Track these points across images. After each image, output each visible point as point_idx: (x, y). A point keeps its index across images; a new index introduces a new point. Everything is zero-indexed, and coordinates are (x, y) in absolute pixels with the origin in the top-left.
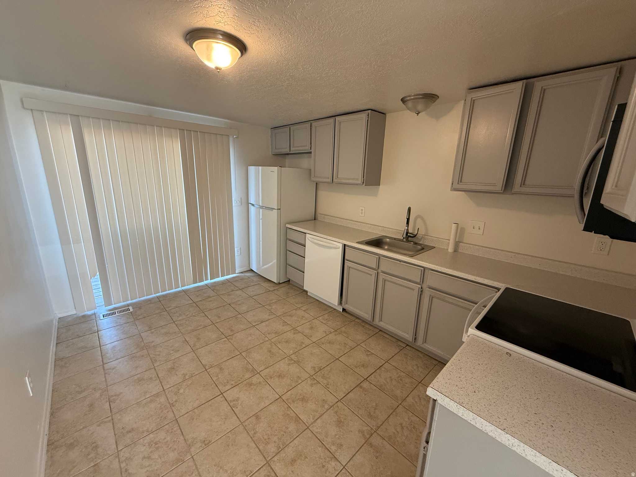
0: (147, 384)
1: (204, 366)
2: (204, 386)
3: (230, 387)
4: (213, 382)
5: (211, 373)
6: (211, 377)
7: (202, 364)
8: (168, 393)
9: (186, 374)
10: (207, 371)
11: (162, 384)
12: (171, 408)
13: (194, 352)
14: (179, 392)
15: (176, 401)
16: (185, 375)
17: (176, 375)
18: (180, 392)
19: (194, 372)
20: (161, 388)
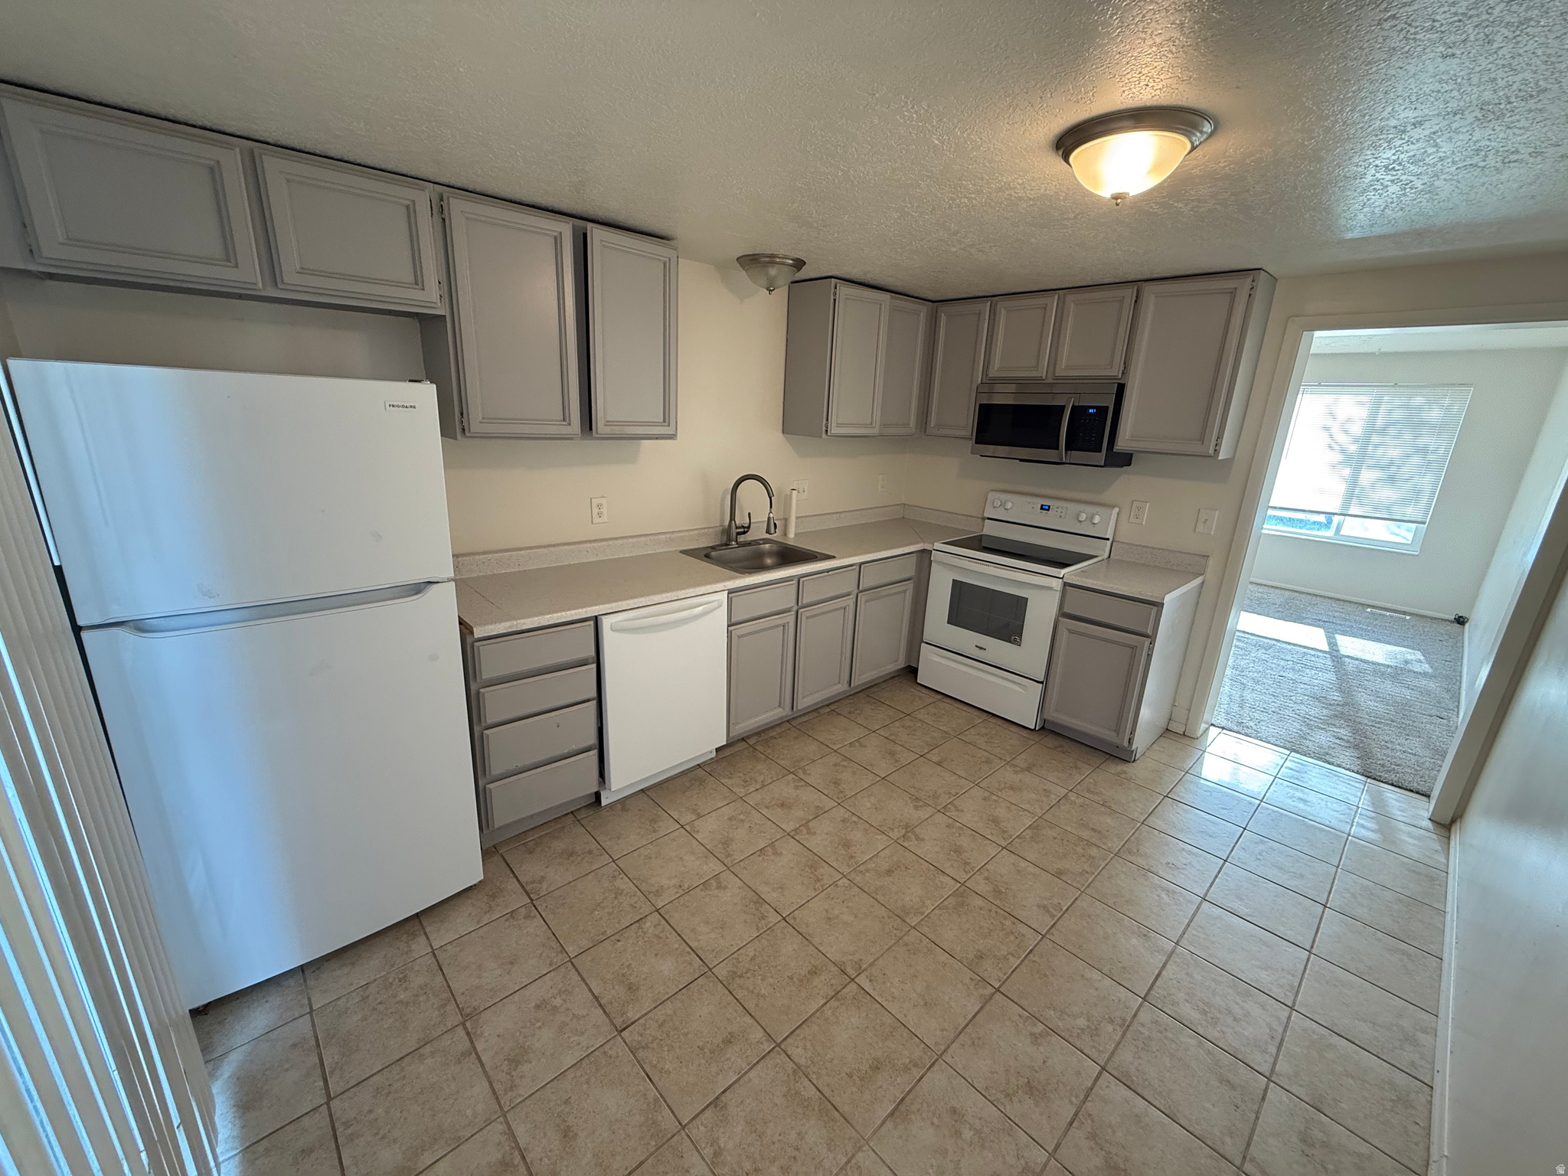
0: (1114, 1132)
1: (987, 1000)
2: (1045, 975)
3: (1021, 925)
4: (1026, 962)
5: (1001, 975)
6: (1013, 971)
7: (982, 1008)
8: (1102, 1052)
9: (1031, 1034)
10: (1000, 987)
11: (1089, 1085)
12: (1131, 1022)
13: (943, 1053)
14: (1089, 1027)
15: (1111, 1021)
16: (1035, 1039)
17: (1044, 1062)
18: (1086, 1023)
19: (1016, 1018)
20: (1101, 1081)
